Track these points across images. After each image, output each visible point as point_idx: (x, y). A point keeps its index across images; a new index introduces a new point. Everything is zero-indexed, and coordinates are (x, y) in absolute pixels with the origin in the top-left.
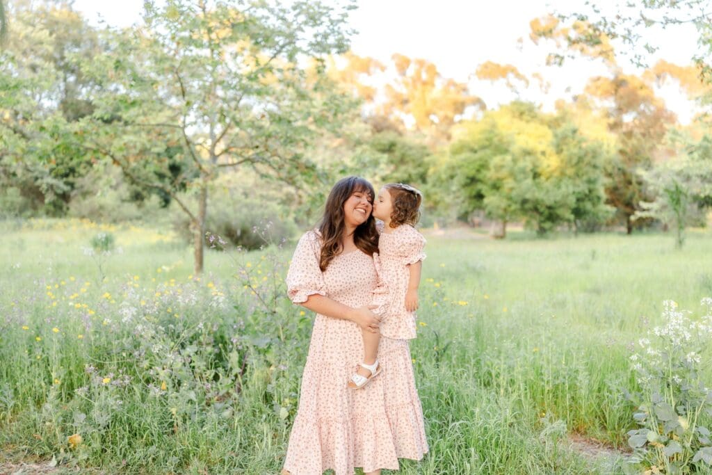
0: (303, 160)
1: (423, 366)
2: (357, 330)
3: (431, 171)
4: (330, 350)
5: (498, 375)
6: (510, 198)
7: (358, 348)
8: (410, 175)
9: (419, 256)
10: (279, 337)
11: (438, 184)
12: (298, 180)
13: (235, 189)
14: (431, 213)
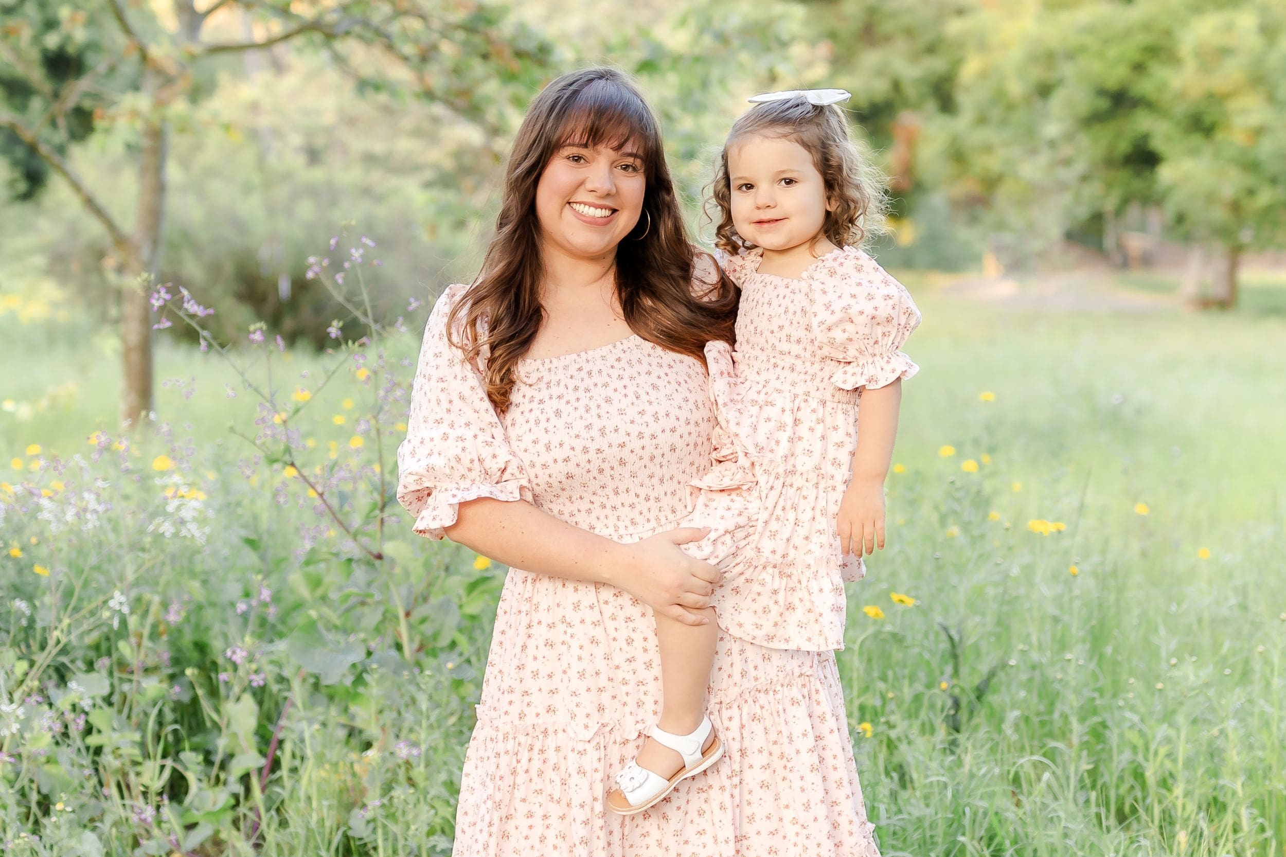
0: (506, 29)
1: (903, 747)
2: (634, 611)
3: (970, 70)
4: (543, 682)
5: (1165, 783)
6: (1251, 166)
7: (644, 674)
8: (896, 86)
9: (899, 364)
10: (399, 647)
11: (996, 113)
12: (489, 100)
13: (277, 133)
14: (973, 220)
